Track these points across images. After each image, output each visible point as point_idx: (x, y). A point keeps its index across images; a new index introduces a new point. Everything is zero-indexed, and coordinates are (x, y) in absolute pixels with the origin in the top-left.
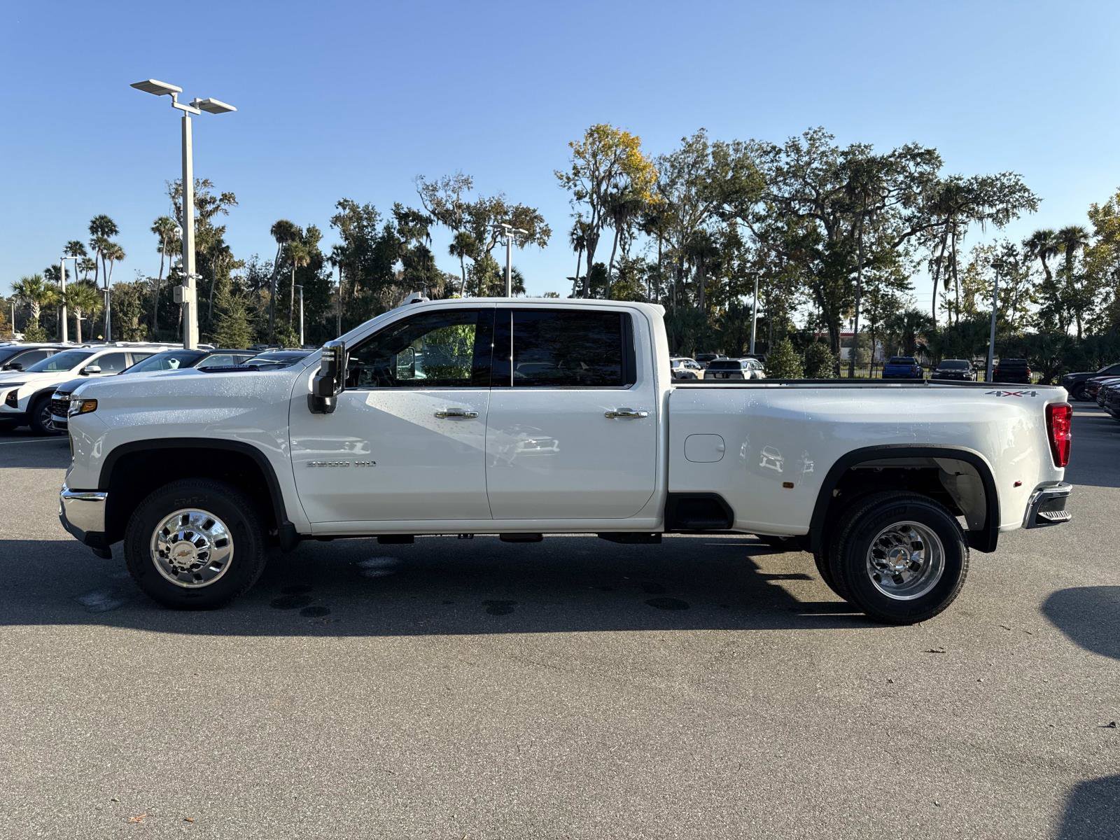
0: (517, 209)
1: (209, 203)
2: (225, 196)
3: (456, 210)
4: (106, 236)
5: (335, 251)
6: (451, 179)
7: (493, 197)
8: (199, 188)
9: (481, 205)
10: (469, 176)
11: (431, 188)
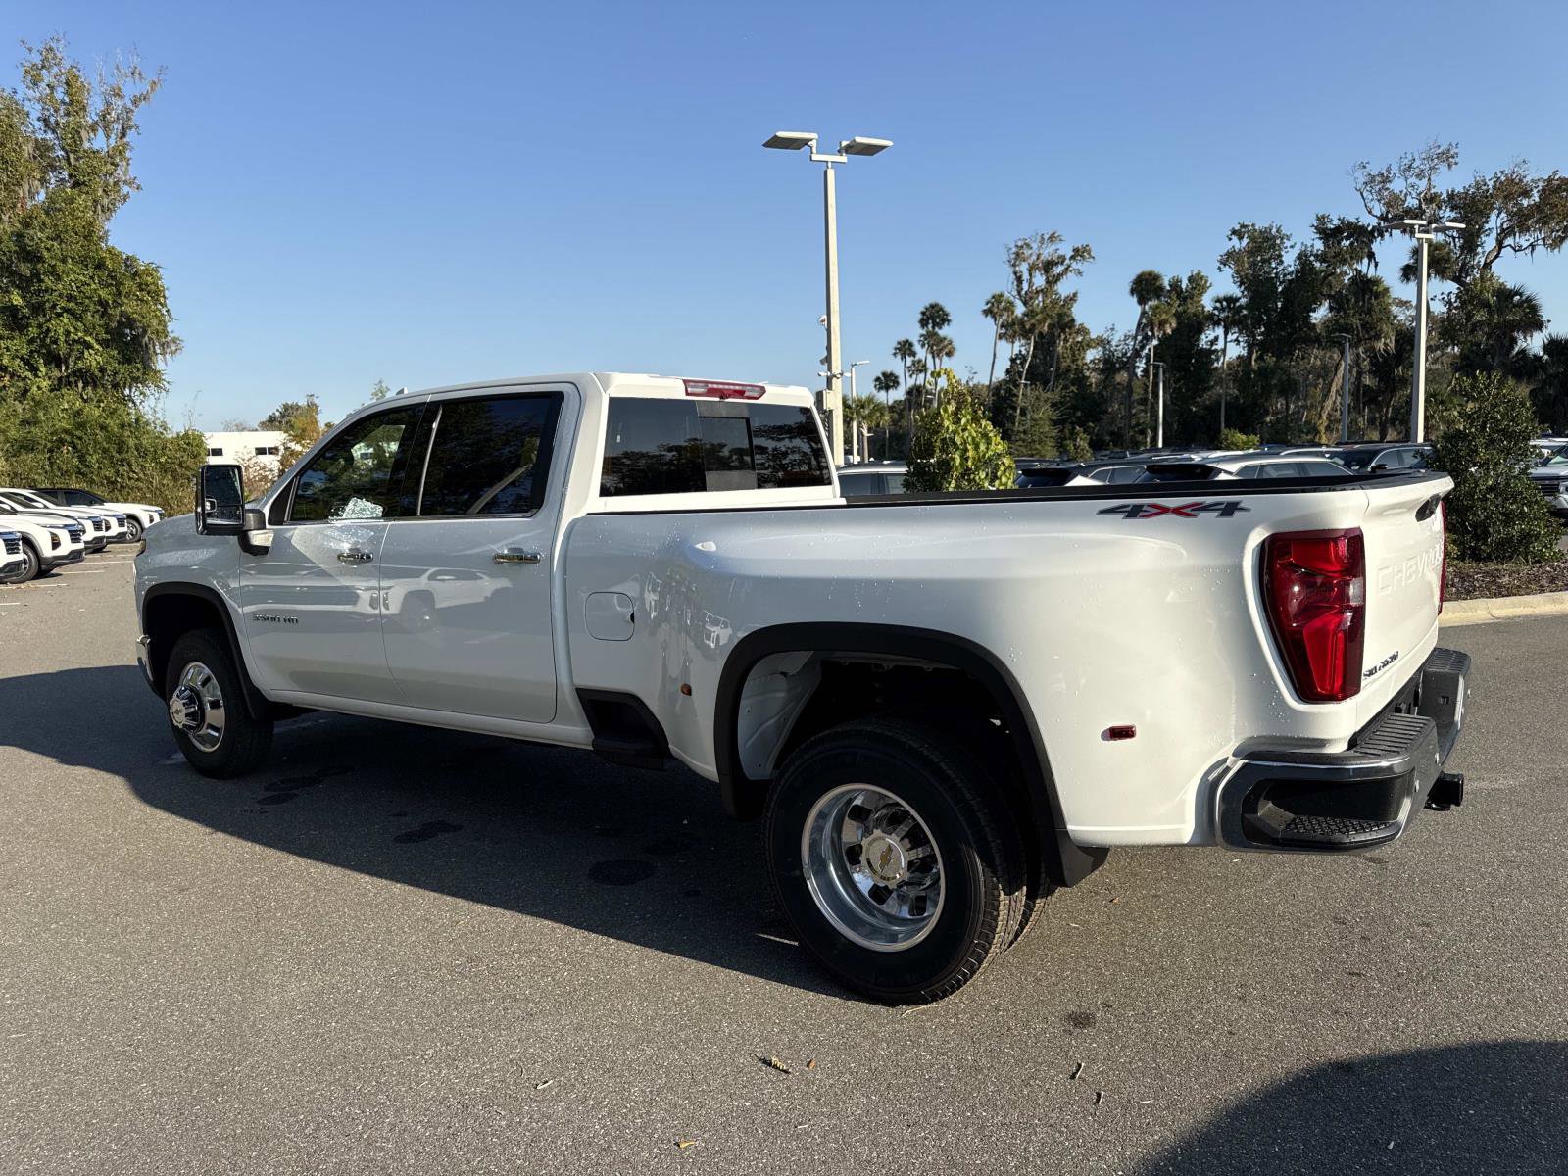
0: (1550, 180)
1: (1057, 263)
2: (1076, 250)
3: (1424, 206)
4: (937, 329)
5: (1218, 305)
6: (1416, 157)
7: (1502, 172)
8: (1044, 246)
9: (1478, 189)
10: (1450, 145)
11: (1378, 179)
